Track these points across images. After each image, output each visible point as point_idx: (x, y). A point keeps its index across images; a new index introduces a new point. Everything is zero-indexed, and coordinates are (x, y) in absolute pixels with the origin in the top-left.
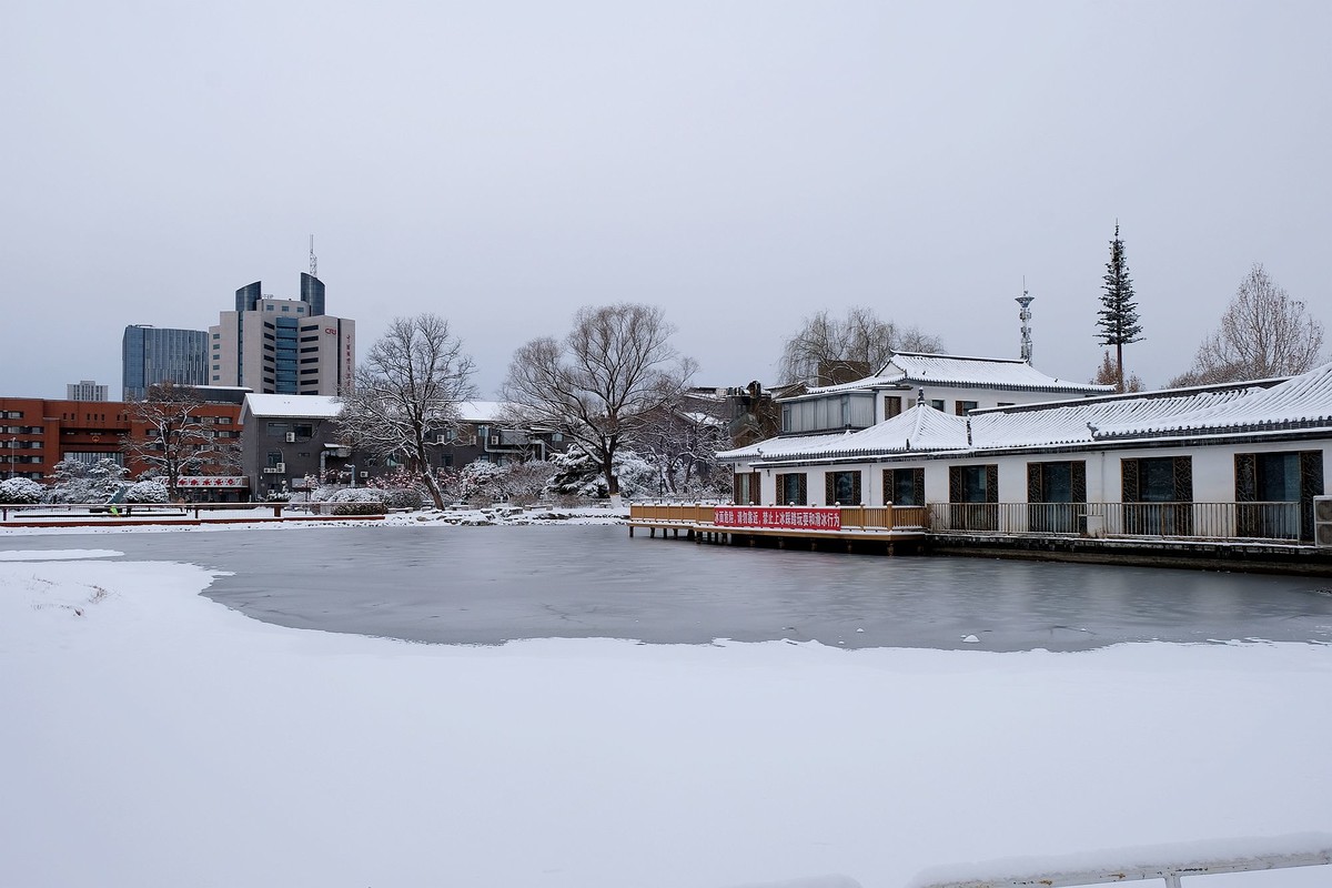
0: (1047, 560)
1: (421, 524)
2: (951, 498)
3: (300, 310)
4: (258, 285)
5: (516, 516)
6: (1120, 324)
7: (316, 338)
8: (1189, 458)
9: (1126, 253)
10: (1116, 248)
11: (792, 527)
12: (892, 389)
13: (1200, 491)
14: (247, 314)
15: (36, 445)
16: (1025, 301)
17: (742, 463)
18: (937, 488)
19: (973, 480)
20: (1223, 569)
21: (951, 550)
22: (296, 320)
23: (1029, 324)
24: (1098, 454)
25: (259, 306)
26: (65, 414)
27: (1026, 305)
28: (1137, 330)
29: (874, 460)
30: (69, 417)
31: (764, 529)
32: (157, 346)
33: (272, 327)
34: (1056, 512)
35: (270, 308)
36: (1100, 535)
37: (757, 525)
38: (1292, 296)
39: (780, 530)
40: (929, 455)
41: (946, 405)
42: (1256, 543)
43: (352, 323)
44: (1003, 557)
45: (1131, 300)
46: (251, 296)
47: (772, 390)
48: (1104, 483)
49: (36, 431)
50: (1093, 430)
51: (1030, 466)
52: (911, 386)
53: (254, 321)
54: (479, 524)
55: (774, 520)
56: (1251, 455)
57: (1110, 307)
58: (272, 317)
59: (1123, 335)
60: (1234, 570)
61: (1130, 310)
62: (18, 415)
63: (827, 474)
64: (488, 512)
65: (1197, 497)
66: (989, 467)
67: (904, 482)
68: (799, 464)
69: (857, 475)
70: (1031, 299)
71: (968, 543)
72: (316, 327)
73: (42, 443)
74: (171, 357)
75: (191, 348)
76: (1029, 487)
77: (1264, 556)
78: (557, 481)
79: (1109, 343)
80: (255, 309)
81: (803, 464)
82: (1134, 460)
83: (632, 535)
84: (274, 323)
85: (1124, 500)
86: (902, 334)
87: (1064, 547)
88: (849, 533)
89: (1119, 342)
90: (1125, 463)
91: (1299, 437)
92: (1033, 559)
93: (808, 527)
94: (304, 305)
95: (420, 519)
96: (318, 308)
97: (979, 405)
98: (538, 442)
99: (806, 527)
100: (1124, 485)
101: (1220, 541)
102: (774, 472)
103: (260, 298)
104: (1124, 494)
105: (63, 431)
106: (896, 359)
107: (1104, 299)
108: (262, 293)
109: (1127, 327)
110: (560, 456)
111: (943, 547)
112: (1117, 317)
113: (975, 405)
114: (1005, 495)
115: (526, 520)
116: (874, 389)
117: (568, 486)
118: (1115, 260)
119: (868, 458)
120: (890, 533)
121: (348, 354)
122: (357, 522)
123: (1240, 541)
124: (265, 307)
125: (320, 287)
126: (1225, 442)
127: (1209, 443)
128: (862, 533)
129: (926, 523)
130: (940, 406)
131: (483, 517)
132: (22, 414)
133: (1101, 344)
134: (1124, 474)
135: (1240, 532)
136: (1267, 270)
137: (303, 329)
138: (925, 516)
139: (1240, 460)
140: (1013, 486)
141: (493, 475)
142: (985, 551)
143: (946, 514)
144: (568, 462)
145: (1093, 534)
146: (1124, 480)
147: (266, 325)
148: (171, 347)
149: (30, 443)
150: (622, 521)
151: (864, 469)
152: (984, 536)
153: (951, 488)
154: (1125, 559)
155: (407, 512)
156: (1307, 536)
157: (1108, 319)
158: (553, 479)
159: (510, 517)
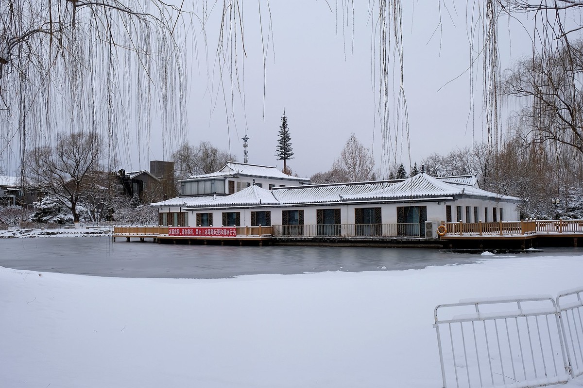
0: (326, 246)
2: (283, 223)
5: (28, 233)
6: (285, 152)
8: (381, 208)
9: (288, 122)
10: (284, 120)
11: (211, 235)
12: (232, 177)
13: (384, 220)
16: (245, 139)
17: (163, 208)
18: (276, 219)
19: (293, 216)
20: (394, 247)
21: (283, 243)
23: (247, 149)
24: (346, 206)
27: (246, 141)
28: (292, 154)
29: (248, 208)
31: (196, 237)
34: (329, 228)
36: (346, 236)
37: (192, 235)
38: (365, 147)
39: (205, 237)
40: (273, 206)
41: (263, 186)
42: (405, 238)
44: (307, 246)
45: (289, 142)
47: (130, 173)
48: (348, 217)
50: (341, 197)
51: (318, 210)
52: (238, 176)
54: (9, 237)
55: (201, 233)
56: (403, 207)
57: (281, 144)
59: (286, 156)
60: (397, 247)
61: (289, 146)
63: (223, 213)
64: (12, 232)
65: (383, 221)
66: (300, 211)
67: (261, 216)
68: (210, 209)
69: (238, 214)
70: (248, 138)
71: (292, 241)
76: (317, 219)
77: (408, 242)
78: (35, 216)
79: (281, 159)
81: (212, 209)
82: (360, 209)
83: (114, 241)
85: (356, 223)
86: (221, 153)
87: (333, 241)
88: (240, 237)
89: (285, 159)
90: (356, 209)
91: (420, 201)
92: (320, 246)
93: (220, 235)
97: (276, 186)
98: (12, 196)
99: (219, 236)
100: (356, 218)
101: (392, 237)
102: (195, 213)
104: (356, 221)
106: (229, 165)
107: (279, 140)
109: (288, 153)
110: (39, 203)
111: (279, 242)
112: (285, 149)
113: (274, 186)
114: (307, 221)
115: (34, 235)
116: (225, 177)
117: (44, 218)
118: (284, 125)
119: (245, 207)
120: (261, 237)
123: (399, 237)
126: (395, 202)
127: (389, 203)
128: (247, 237)
129: (273, 233)
130: (260, 185)
131: (11, 234)
133: (277, 159)
134: (356, 214)
135: (399, 234)
136: (356, 136)
138: (272, 230)
139: (399, 209)
140: (310, 218)
142: (298, 244)
143: (281, 230)
144: (43, 206)
145: (343, 236)
146: (356, 216)
150: (85, 235)
151: (242, 212)
152: (299, 238)
153: (283, 219)
154: (356, 245)
156: (422, 235)
157: (281, 149)
158: (34, 215)
159: (25, 234)
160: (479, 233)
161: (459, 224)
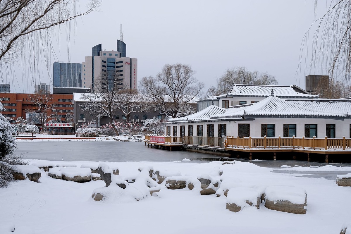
1: (107, 141)
2: (188, 135)
3: (116, 55)
4: (101, 45)
7: (122, 66)
11: (159, 142)
14: (96, 58)
15: (14, 110)
22: (114, 59)
25: (100, 54)
26: (24, 99)
30: (25, 99)
32: (65, 70)
33: (105, 62)
35: (105, 54)
37: (155, 142)
41: (248, 103)
42: (217, 148)
43: (136, 60)
46: (97, 50)
49: (14, 105)
53: (98, 60)
54: (125, 141)
55: (157, 140)
58: (105, 58)
62: (8, 99)
66: (192, 126)
72: (122, 62)
73: (16, 110)
74: (70, 74)
75: (78, 70)
76: (197, 132)
80: (99, 55)
84: (106, 60)
87: (198, 149)
90: (207, 126)
94: (118, 53)
95: (107, 139)
96: (123, 54)
103: (101, 50)
104: (207, 134)
105: (23, 105)
106: (234, 87)
108: (102, 48)
115: (141, 140)
116: (218, 98)
120: (170, 144)
121: (135, 72)
122: (85, 140)
124: (103, 54)
125: (124, 45)
128: (167, 144)
129: (182, 142)
130: (245, 103)
132: (9, 99)
134: (207, 129)
137: (117, 63)
141: (153, 123)
143: (187, 139)
147: (103, 61)
148: (70, 70)
149: (12, 109)
153: (188, 132)
155: (105, 136)
159: (136, 139)
160: (278, 147)
161: (264, 139)
